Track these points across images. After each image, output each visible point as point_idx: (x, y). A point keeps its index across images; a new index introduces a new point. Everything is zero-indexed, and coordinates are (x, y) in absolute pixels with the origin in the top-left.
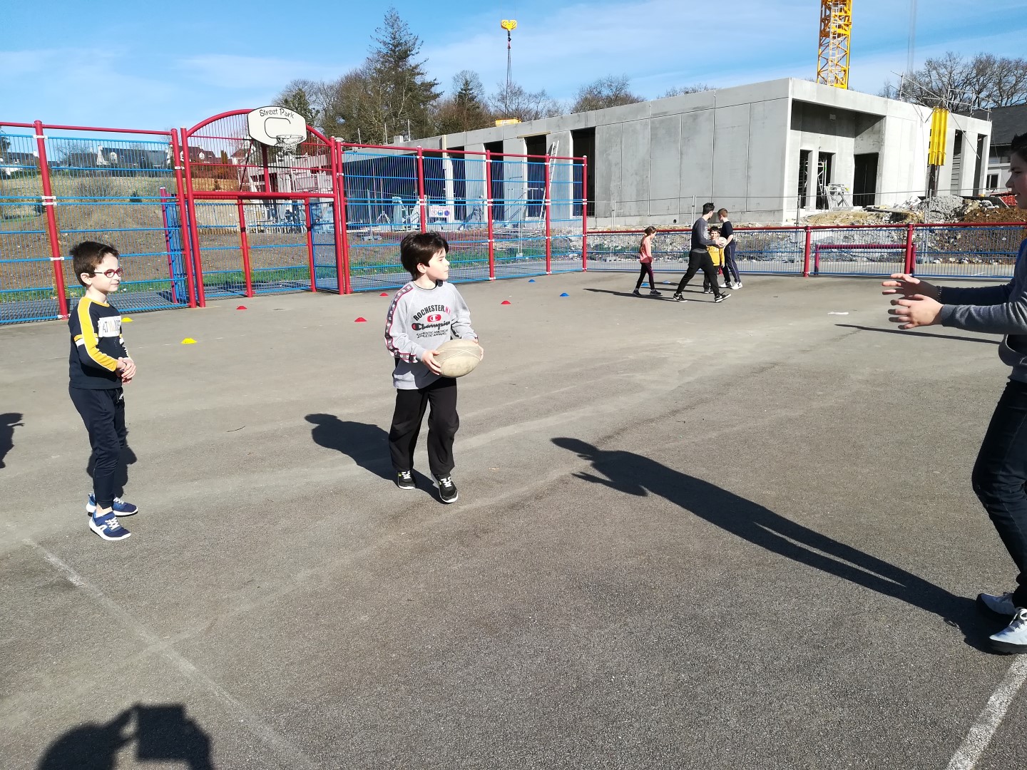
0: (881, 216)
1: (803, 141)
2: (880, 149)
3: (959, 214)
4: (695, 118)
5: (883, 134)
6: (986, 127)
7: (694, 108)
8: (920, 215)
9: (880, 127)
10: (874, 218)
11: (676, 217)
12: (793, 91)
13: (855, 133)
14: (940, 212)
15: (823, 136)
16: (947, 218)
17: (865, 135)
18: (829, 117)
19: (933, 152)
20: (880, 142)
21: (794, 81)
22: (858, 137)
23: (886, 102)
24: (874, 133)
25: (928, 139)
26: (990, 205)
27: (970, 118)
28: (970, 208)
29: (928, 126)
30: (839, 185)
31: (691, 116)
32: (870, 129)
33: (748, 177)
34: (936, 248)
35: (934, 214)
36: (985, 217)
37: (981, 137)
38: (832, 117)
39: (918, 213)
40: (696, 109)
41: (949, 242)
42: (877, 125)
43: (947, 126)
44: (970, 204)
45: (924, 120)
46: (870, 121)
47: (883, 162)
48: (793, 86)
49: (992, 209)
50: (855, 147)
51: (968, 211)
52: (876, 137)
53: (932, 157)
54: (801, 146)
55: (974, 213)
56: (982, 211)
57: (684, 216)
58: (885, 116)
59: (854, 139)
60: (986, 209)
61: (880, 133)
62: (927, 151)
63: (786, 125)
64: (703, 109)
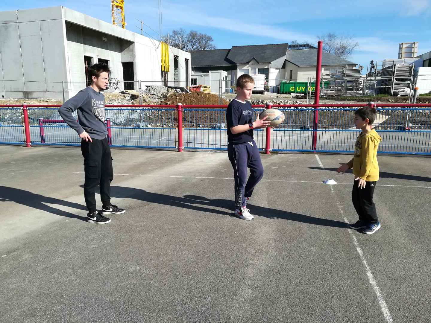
0: (125, 96)
1: (85, 50)
2: (134, 59)
3: (165, 97)
4: (6, 28)
5: (135, 52)
6: (188, 56)
7: (5, 21)
8: (145, 96)
9: (132, 48)
10: (122, 97)
11: (4, 94)
12: (65, 16)
13: (121, 50)
14: (155, 95)
15: (100, 49)
16: (159, 99)
17: (125, 52)
18: (101, 39)
19: (163, 64)
20: (133, 56)
21: (65, 9)
22: (122, 52)
23: (133, 34)
24: (130, 51)
25: (160, 58)
26: (180, 92)
27: (180, 50)
28: (170, 93)
29: (159, 51)
30: (114, 79)
31: (4, 26)
32: (128, 48)
33: (45, 69)
34: (151, 117)
35: (153, 96)
36: (176, 98)
37: (186, 60)
38: (104, 39)
39: (144, 95)
40: (6, 22)
41: (158, 113)
42: (131, 46)
43: (169, 52)
44: (170, 91)
45: (157, 47)
46: (127, 44)
47: (136, 67)
48: (65, 12)
49: (180, 94)
50: (122, 58)
51: (169, 95)
52: (131, 53)
53: (163, 66)
54: (84, 53)
55: (171, 96)
56: (175, 95)
57: (8, 93)
58: (134, 42)
59: (120, 54)
60: (177, 94)
61: (133, 51)
62: (161, 64)
63: (63, 37)
64: (11, 22)
